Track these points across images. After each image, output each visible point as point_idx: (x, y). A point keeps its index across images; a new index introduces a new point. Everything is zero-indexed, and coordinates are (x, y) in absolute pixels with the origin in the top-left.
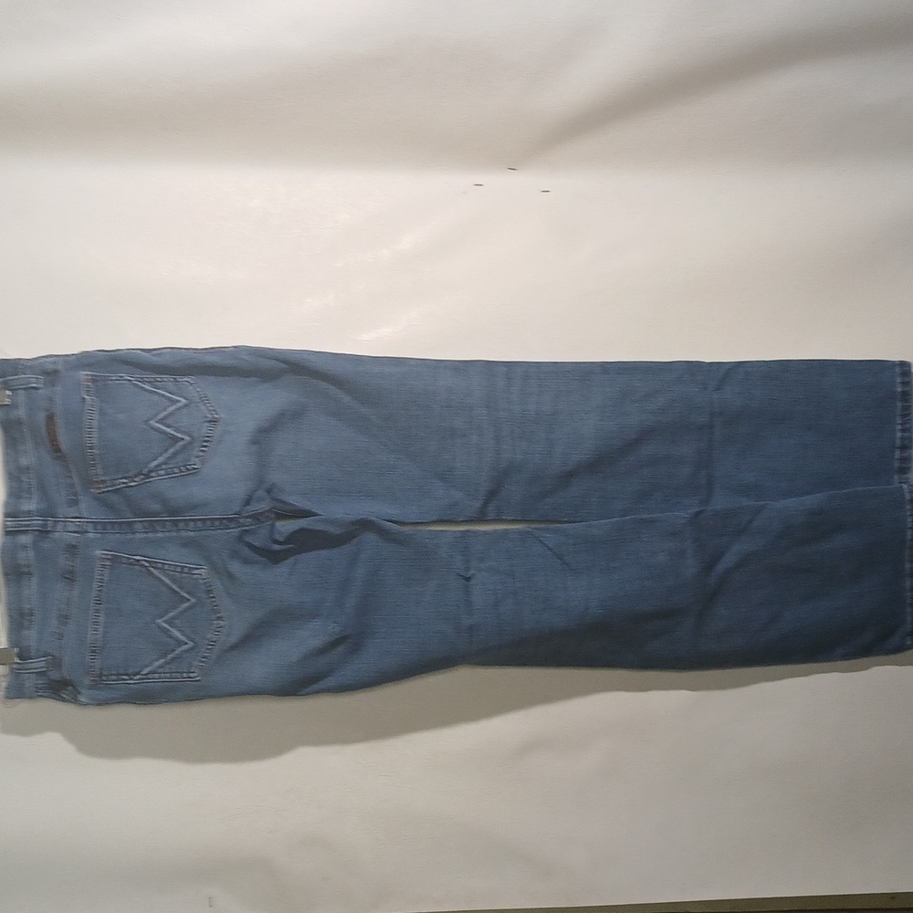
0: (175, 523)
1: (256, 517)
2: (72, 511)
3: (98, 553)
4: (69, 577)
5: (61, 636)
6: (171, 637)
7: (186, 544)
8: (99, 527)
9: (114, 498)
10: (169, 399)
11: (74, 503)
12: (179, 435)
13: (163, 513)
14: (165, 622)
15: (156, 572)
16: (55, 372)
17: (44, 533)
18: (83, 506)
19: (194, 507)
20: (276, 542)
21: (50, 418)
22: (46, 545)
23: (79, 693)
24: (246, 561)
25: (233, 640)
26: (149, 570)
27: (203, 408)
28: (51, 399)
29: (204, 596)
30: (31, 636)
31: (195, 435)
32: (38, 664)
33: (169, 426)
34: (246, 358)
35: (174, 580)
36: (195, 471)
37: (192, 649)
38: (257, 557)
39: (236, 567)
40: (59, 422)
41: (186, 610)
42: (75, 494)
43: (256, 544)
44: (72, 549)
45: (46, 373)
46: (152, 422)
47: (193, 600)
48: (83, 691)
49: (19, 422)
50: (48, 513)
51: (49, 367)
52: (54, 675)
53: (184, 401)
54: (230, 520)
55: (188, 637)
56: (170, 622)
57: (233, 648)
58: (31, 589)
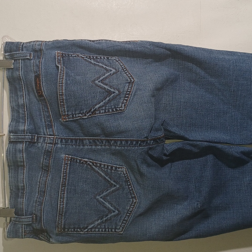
0: (108, 141)
1: (156, 140)
2: (49, 131)
3: (63, 156)
4: (46, 169)
5: (41, 204)
6: (105, 207)
7: (115, 153)
8: (64, 141)
9: (74, 125)
10: (106, 69)
11: (50, 126)
12: (112, 90)
13: (101, 135)
14: (101, 198)
15: (97, 169)
16: (41, 50)
17: (32, 143)
18: (55, 128)
19: (120, 133)
20: (165, 155)
21: (37, 77)
22: (33, 150)
23: (50, 237)
24: (149, 165)
25: (141, 210)
26: (92, 167)
27: (125, 74)
28: (38, 66)
29: (124, 184)
30: (23, 202)
31: (122, 90)
32: (26, 219)
33: (106, 85)
34: (149, 47)
35: (107, 174)
36: (122, 112)
37: (118, 215)
38: (154, 163)
39: (144, 169)
40: (43, 79)
41: (113, 192)
42: (50, 121)
43: (155, 155)
44: (48, 153)
45: (35, 51)
46: (97, 82)
47: (118, 186)
48: (53, 236)
49: (19, 79)
50: (35, 131)
51: (37, 47)
52: (36, 226)
53: (114, 70)
54: (143, 141)
55: (115, 208)
56: (104, 198)
57: (141, 215)
58: (24, 175)
